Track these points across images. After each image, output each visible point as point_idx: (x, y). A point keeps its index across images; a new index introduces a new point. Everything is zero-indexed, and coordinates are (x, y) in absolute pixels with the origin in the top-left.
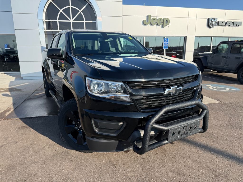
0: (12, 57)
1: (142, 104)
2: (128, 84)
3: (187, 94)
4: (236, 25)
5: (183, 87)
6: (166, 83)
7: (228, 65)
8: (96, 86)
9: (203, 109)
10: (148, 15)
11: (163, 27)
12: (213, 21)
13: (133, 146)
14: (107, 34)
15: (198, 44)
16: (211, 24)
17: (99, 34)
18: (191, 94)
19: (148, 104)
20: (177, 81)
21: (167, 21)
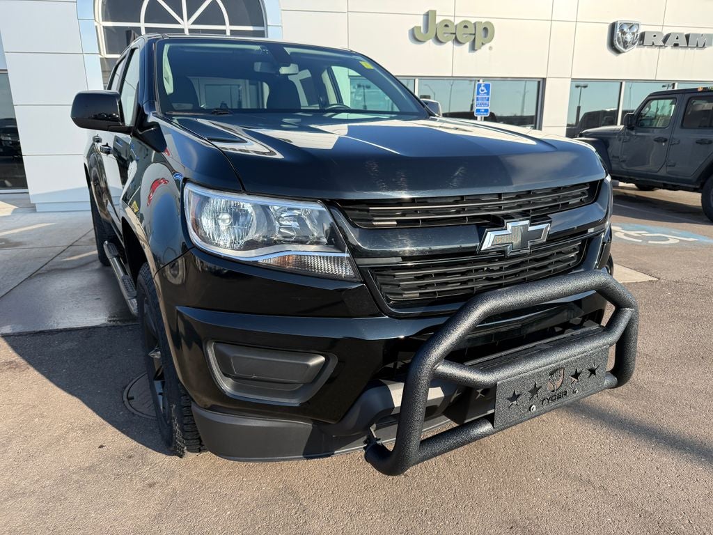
0: (11, 143)
1: (399, 285)
2: (342, 211)
3: (561, 253)
4: (697, 45)
5: (550, 222)
6: (490, 208)
7: (674, 166)
8: (224, 221)
9: (620, 306)
10: (427, 10)
11: (473, 48)
12: (625, 30)
13: (365, 442)
14: (286, 49)
15: (579, 108)
16: (621, 40)
17: (257, 48)
18: (575, 249)
19: (420, 287)
20: (529, 203)
21: (485, 29)
